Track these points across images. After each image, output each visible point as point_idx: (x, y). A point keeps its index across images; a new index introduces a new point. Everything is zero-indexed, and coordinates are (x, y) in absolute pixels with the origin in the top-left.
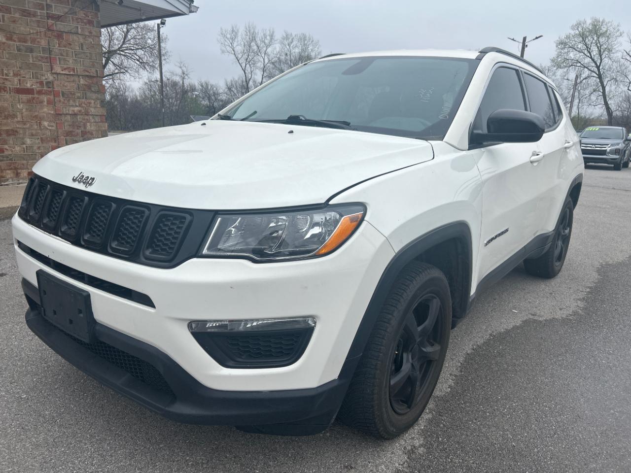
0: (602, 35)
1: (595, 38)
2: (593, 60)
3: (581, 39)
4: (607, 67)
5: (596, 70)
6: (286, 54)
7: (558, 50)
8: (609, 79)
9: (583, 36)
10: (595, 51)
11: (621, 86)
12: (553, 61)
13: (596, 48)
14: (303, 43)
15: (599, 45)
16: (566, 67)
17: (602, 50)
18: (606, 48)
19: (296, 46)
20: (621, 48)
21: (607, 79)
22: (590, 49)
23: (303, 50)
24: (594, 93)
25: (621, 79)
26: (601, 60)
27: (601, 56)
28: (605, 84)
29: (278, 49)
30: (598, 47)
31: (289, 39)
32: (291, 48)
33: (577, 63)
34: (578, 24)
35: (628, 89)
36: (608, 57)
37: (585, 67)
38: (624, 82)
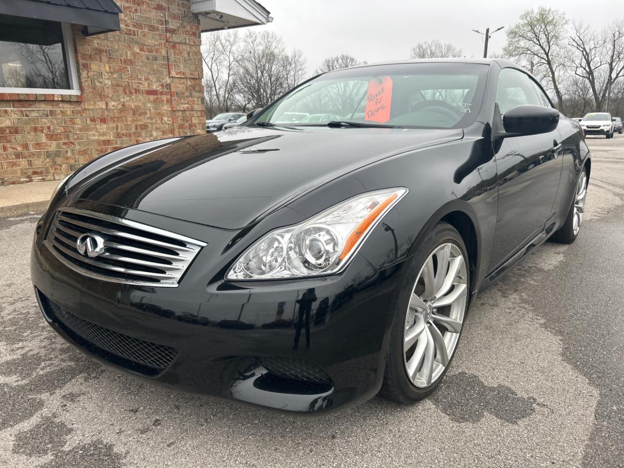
0: (550, 23)
1: (543, 27)
2: (542, 47)
3: (530, 28)
4: (555, 53)
5: (545, 56)
6: (250, 52)
7: (509, 40)
8: (557, 64)
9: (531, 25)
10: (543, 40)
11: (569, 71)
12: (505, 50)
13: (544, 36)
14: (266, 41)
15: (546, 33)
16: (517, 55)
17: (550, 38)
18: (553, 36)
19: (260, 44)
20: (568, 35)
21: (555, 65)
22: (539, 37)
23: (266, 47)
24: (545, 78)
25: (569, 64)
26: (549, 47)
27: (549, 43)
28: (554, 69)
29: (242, 48)
30: (546, 35)
31: (252, 36)
32: (255, 46)
33: (527, 51)
34: (527, 15)
35: (576, 74)
36: (556, 44)
37: (535, 54)
38: (571, 66)
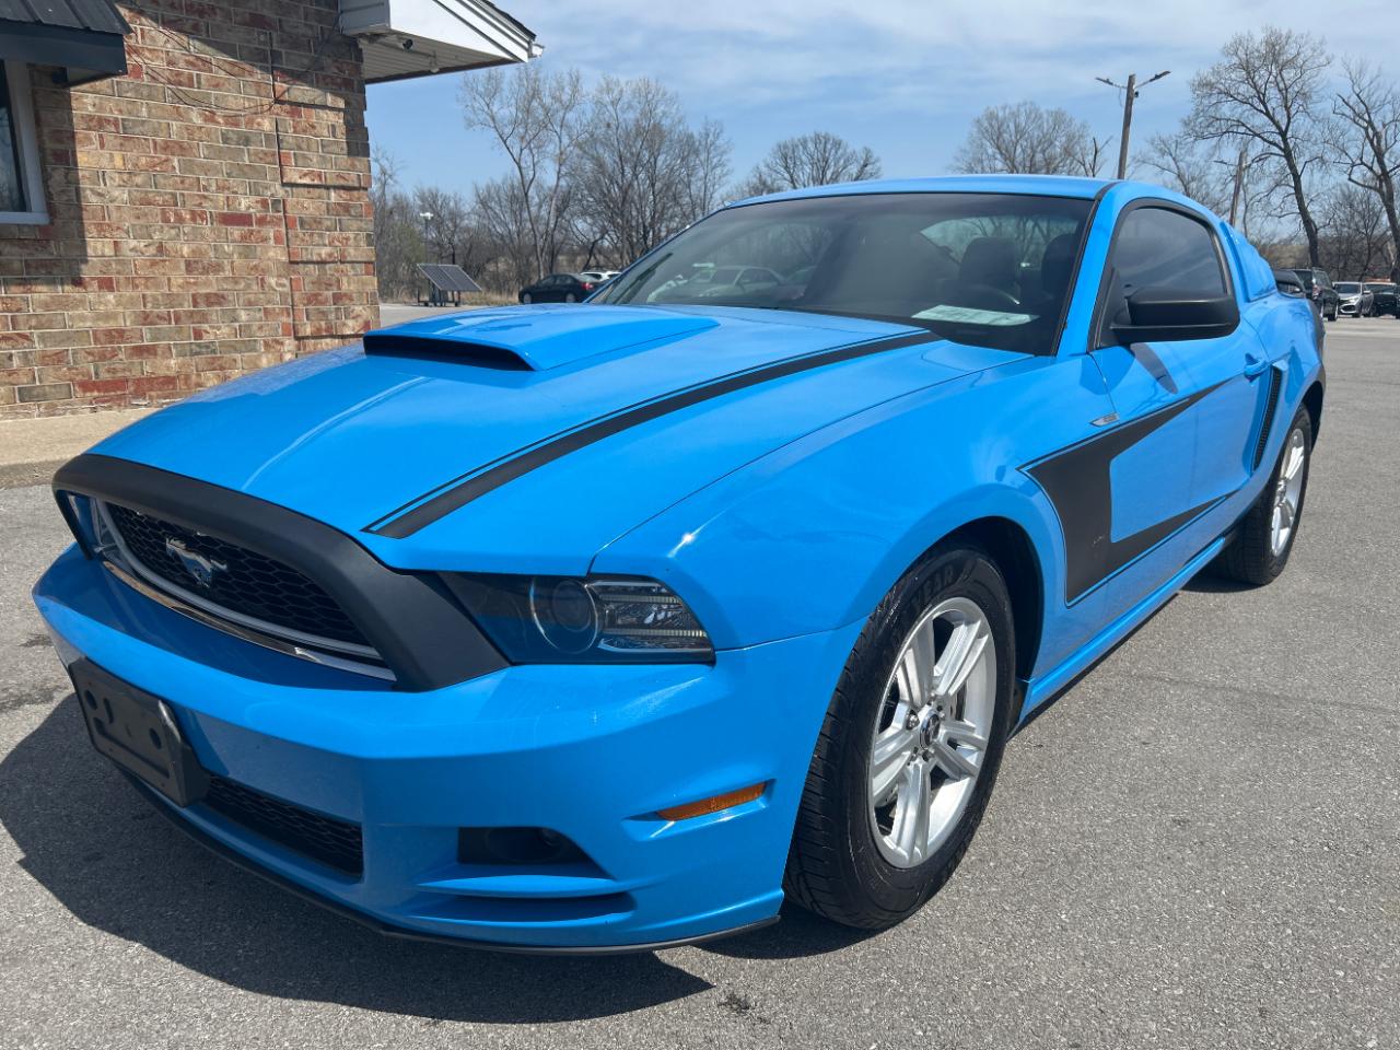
0: (1290, 63)
1: (1274, 71)
3: (1243, 75)
4: (1302, 133)
5: (1278, 139)
6: (608, 125)
7: (1196, 100)
8: (1307, 158)
10: (1274, 101)
12: (1185, 123)
13: (1278, 92)
14: (643, 100)
15: (1282, 86)
16: (1214, 135)
17: (1290, 97)
18: (1298, 93)
19: (630, 106)
21: (1303, 160)
22: (1264, 95)
23: (643, 113)
24: (1278, 188)
25: (1334, 157)
26: (1289, 119)
27: (1287, 108)
28: (1299, 169)
29: (589, 115)
30: (1281, 91)
31: (612, 91)
32: (618, 111)
33: (1238, 126)
34: (1238, 42)
36: (1305, 111)
37: (1255, 135)
38: (1340, 163)
